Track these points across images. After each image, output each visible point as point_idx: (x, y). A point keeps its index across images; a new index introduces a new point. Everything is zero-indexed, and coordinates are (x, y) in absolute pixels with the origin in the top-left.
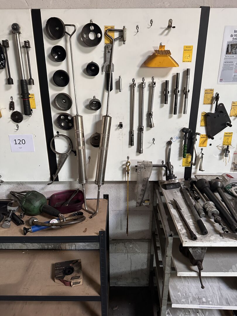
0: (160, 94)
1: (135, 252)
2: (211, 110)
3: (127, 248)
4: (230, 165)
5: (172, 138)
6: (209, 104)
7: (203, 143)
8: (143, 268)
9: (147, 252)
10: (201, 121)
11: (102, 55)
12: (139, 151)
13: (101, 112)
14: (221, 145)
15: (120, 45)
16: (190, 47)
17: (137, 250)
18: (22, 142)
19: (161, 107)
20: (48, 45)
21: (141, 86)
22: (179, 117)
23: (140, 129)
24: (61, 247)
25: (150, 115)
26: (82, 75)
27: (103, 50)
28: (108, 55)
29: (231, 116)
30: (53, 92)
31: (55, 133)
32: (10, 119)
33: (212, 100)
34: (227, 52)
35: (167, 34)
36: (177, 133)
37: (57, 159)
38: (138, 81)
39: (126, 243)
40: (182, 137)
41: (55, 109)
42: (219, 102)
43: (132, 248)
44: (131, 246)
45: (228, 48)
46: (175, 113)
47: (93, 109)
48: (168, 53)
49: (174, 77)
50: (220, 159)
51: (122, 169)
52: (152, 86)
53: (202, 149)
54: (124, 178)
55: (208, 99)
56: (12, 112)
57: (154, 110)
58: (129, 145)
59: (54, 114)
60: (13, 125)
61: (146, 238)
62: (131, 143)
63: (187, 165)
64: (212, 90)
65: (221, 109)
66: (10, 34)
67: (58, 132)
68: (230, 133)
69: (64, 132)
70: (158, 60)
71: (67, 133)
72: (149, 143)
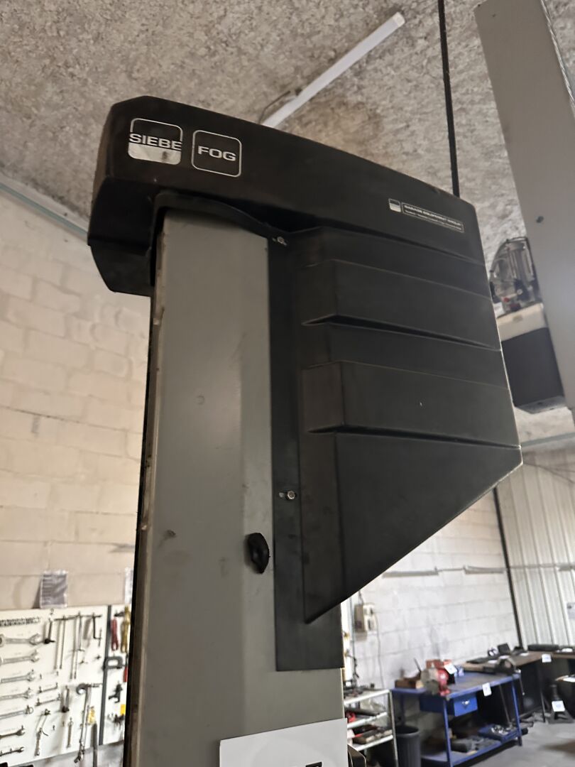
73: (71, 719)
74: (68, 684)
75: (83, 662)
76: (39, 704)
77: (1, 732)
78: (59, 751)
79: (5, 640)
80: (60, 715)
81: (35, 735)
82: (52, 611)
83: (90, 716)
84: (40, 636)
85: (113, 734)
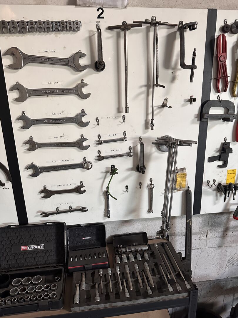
73: (151, 180)
74: (143, 136)
75: (164, 105)
76: (100, 158)
77: (52, 186)
78: (138, 215)
79: (25, 58)
80: (135, 174)
81: (101, 194)
82: (100, 11)
83: (179, 179)
84: (84, 55)
85: (215, 204)
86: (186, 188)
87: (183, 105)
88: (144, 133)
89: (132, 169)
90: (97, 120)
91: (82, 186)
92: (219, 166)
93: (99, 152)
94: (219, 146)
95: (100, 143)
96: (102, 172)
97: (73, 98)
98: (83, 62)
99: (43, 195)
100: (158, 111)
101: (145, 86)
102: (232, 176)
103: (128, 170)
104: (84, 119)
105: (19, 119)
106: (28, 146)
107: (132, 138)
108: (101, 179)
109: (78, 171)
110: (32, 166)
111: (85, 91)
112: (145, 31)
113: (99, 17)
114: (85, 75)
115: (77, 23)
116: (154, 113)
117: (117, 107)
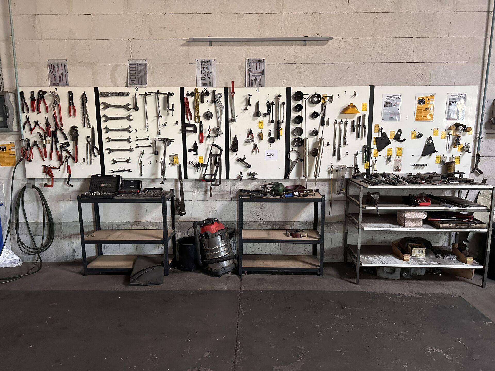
0: (350, 127)
1: (334, 232)
2: (379, 135)
3: (329, 229)
4: (393, 168)
5: (357, 152)
6: (377, 132)
7: (376, 154)
8: (339, 245)
9: (343, 232)
10: (374, 142)
11: (320, 108)
12: (339, 159)
13: (317, 137)
14: (386, 156)
15: (330, 103)
16: (365, 104)
17: (335, 230)
18: (272, 154)
19: (351, 134)
20: (293, 104)
21: (340, 123)
22: (361, 139)
23: (340, 146)
24: (284, 227)
25: (345, 138)
26: (309, 118)
27: (321, 105)
28: (324, 108)
29: (390, 139)
30: (293, 127)
31: (291, 149)
32: (267, 141)
33: (379, 130)
34: (385, 106)
35: (354, 98)
36: (361, 149)
37: (290, 164)
38: (339, 121)
39: (328, 225)
40: (363, 151)
41: (292, 136)
42: (383, 132)
43: (332, 228)
44: (331, 227)
45: (385, 104)
46: (359, 137)
47: (314, 135)
48: (355, 107)
49: (358, 118)
50: (387, 164)
51: (328, 171)
52: (346, 123)
53: (375, 158)
54: (329, 177)
55: (377, 130)
56: (269, 137)
57: (347, 135)
58: (333, 155)
59: (292, 138)
60: (269, 144)
61: (342, 221)
62: (334, 154)
63: (367, 168)
64: (379, 125)
65: (384, 135)
66: (274, 98)
67: (292, 149)
68: (390, 149)
69: (296, 148)
70: (350, 110)
71: (297, 149)
72: (344, 154)
73: (162, 159)
75: (165, 125)
76: (138, 147)
77: (116, 159)
78: (157, 176)
79: (108, 105)
80: (154, 156)
81: (138, 164)
82: (137, 89)
83: (175, 160)
84: (131, 104)
85: (195, 174)
86: (179, 164)
87: (174, 125)
88: (157, 137)
89: (152, 153)
90: (136, 130)
91: (129, 159)
92: (194, 154)
93: (137, 144)
94: (193, 145)
95: (137, 140)
96: (139, 154)
97: (126, 121)
98: (130, 107)
99: (112, 162)
100: (162, 127)
101: (156, 117)
102: (202, 160)
103: (151, 153)
104: (130, 130)
105: (104, 129)
106: (107, 140)
107: (152, 139)
108: (138, 157)
109: (128, 152)
110: (108, 149)
111: (131, 118)
112: (155, 96)
113: (136, 91)
114: (131, 112)
115: (127, 93)
116: (160, 129)
117: (144, 125)
